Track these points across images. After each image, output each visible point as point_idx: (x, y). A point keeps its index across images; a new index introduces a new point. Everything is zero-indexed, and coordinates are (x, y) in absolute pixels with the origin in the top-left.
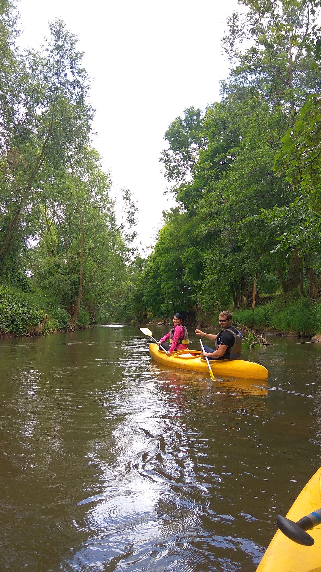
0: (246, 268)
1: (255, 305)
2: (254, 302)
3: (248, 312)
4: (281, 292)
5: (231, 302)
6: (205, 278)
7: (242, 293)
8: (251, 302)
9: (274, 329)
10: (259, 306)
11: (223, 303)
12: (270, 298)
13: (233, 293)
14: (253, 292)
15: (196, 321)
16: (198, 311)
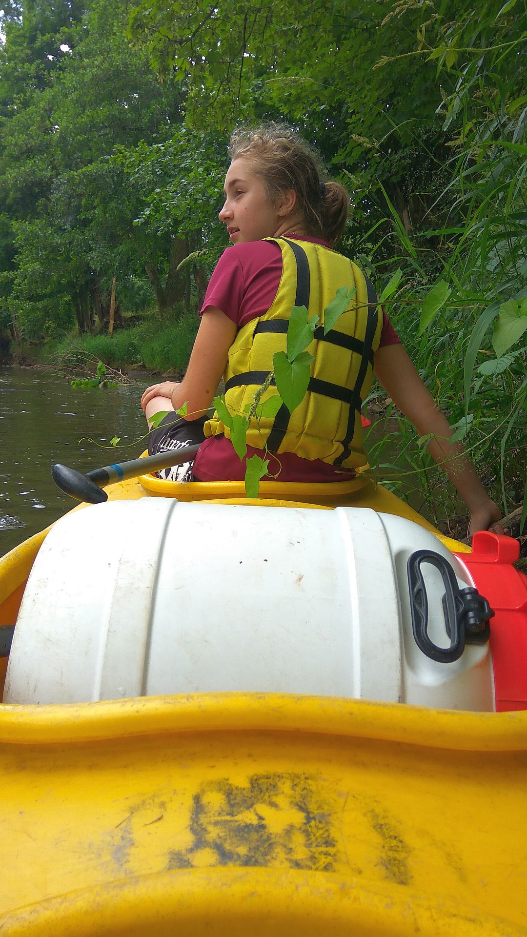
1: (115, 328)
2: (112, 322)
3: (102, 340)
4: (156, 310)
5: (74, 324)
7: (92, 308)
8: (108, 323)
9: (144, 366)
10: (119, 331)
11: (59, 326)
12: (138, 319)
13: (77, 305)
14: (109, 306)
15: (11, 355)
16: (14, 339)
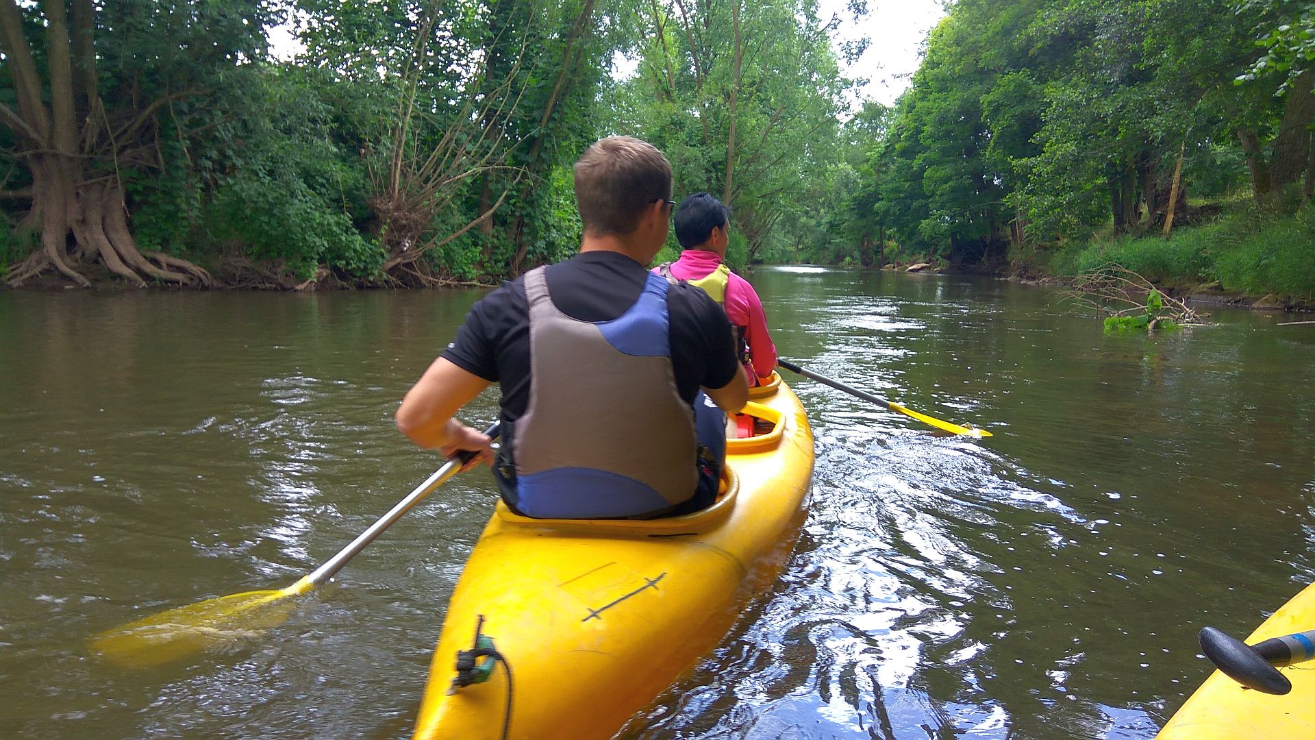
0: (1157, 126)
1: (1174, 225)
2: (1170, 218)
3: (1152, 244)
4: (1249, 194)
5: (1107, 218)
6: (1044, 152)
7: (1139, 195)
8: (1162, 217)
9: (1220, 288)
10: (1182, 229)
11: (1084, 221)
12: (1215, 209)
13: (1115, 193)
14: (1169, 192)
15: (1008, 264)
16: (1015, 240)
